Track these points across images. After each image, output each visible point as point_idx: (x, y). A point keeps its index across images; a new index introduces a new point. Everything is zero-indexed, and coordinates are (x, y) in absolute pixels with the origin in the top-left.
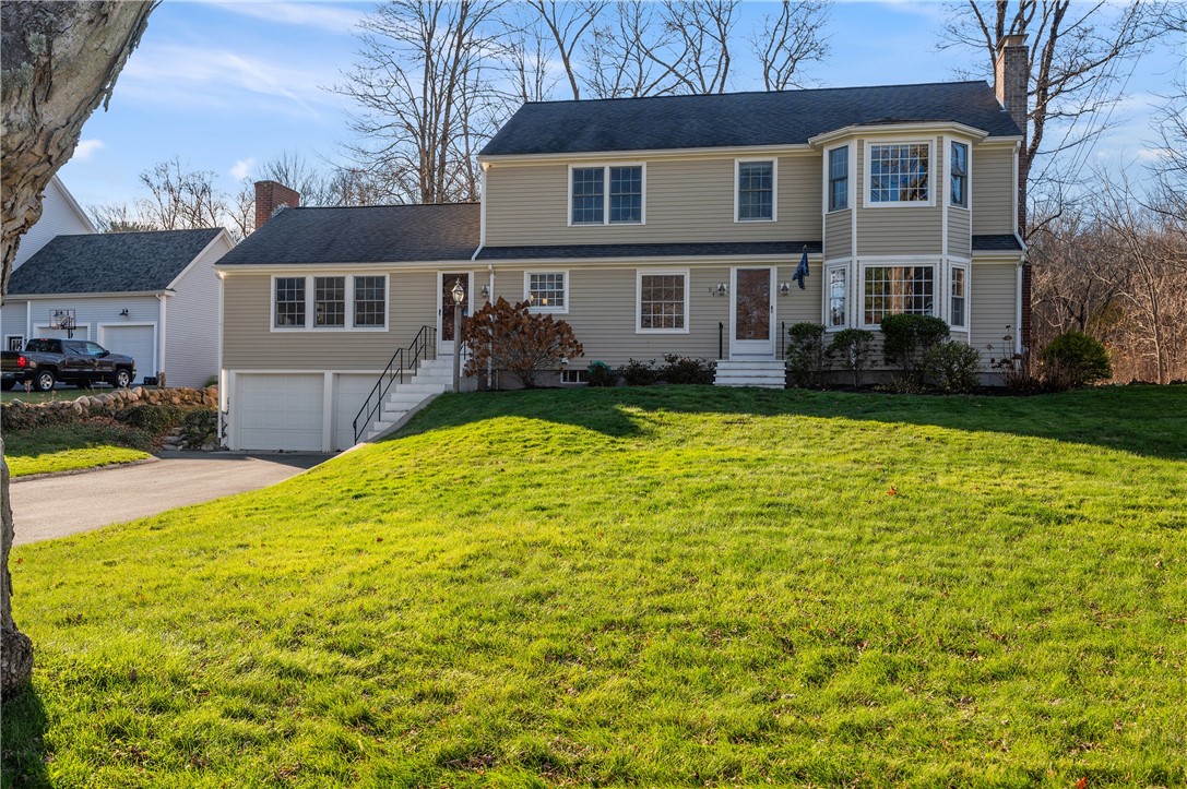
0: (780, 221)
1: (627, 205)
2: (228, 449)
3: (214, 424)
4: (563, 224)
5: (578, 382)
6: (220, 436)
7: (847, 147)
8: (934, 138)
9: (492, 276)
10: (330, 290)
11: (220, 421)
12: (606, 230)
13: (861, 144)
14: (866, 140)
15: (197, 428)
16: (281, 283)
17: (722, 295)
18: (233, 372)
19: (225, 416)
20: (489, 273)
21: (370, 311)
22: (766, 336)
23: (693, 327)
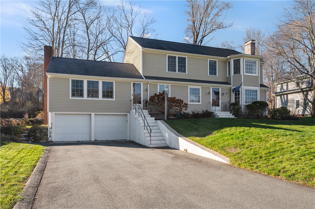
0: (219, 76)
1: (182, 68)
2: (53, 142)
3: (47, 132)
4: (166, 71)
5: (172, 117)
6: (49, 137)
7: (240, 59)
8: (257, 60)
9: (148, 85)
10: (93, 85)
11: (49, 132)
12: (177, 74)
13: (243, 59)
14: (245, 58)
15: (39, 134)
16: (73, 81)
17: (209, 94)
18: (54, 113)
19: (51, 130)
20: (148, 84)
21: (108, 94)
22: (219, 106)
23: (202, 102)
